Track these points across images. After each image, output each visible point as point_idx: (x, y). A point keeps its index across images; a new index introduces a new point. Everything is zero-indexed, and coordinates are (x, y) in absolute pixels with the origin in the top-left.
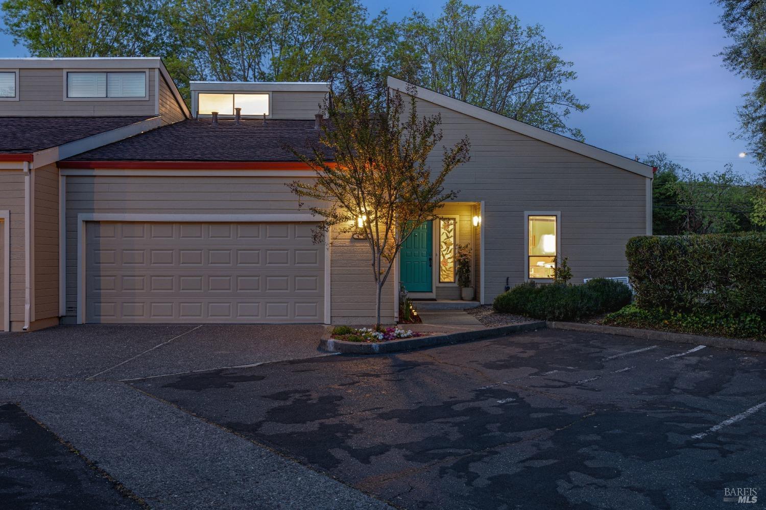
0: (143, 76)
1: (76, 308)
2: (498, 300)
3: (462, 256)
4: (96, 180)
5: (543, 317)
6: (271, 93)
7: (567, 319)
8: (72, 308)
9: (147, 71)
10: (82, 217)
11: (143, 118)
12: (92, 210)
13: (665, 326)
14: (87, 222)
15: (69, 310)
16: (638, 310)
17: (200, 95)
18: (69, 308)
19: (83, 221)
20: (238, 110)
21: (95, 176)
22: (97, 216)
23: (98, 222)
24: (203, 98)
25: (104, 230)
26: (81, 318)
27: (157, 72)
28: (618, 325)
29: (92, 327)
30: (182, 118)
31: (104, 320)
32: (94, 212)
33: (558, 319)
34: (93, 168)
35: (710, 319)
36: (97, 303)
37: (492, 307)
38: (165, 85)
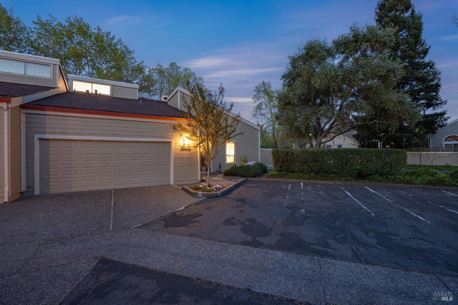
0: (49, 67)
1: (34, 186)
2: (226, 171)
3: (201, 155)
4: (47, 117)
5: (246, 177)
6: (111, 86)
7: (254, 176)
8: (30, 187)
9: (52, 65)
10: (37, 136)
11: (54, 88)
12: (45, 133)
13: (287, 177)
14: (40, 139)
15: (28, 188)
16: (277, 173)
17: (73, 81)
18: (28, 187)
19: (38, 138)
20: (96, 91)
21: (46, 115)
22: (47, 136)
23: (48, 140)
24: (75, 83)
25: (51, 144)
26: (37, 192)
27: (58, 67)
28: (272, 178)
29: (45, 196)
30: (66, 91)
31: (52, 191)
32: (46, 134)
33: (252, 177)
34: (46, 111)
35: (301, 175)
36: (47, 182)
37: (223, 173)
38: (61, 74)
